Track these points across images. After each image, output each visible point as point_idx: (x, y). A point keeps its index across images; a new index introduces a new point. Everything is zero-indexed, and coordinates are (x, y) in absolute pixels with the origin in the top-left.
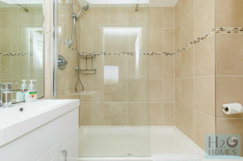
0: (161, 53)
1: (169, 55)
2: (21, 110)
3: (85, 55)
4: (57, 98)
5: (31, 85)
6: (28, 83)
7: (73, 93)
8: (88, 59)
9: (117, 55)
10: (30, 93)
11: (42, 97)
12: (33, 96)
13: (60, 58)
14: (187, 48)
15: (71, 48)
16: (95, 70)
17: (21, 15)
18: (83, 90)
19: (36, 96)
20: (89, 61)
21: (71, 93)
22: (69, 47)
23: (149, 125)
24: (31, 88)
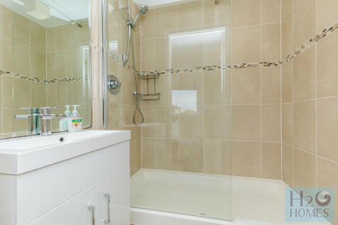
0: (257, 63)
1: (272, 66)
2: (62, 140)
3: (146, 74)
4: (107, 129)
5: (75, 111)
6: (71, 109)
7: (130, 124)
8: (149, 80)
9: (188, 72)
10: (73, 121)
11: (90, 127)
12: (76, 125)
13: (112, 78)
14: (302, 51)
15: (126, 66)
16: (159, 94)
17: (75, 32)
18: (143, 122)
19: (80, 125)
20: (151, 82)
21: (127, 124)
22: (124, 65)
23: (231, 175)
24: (75, 115)
